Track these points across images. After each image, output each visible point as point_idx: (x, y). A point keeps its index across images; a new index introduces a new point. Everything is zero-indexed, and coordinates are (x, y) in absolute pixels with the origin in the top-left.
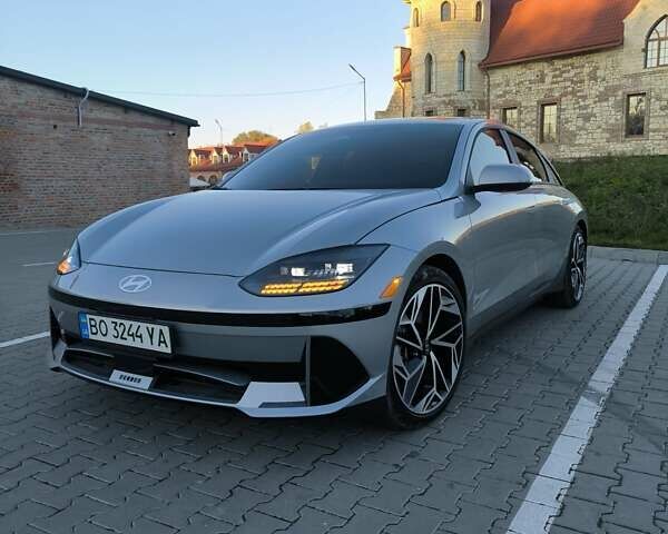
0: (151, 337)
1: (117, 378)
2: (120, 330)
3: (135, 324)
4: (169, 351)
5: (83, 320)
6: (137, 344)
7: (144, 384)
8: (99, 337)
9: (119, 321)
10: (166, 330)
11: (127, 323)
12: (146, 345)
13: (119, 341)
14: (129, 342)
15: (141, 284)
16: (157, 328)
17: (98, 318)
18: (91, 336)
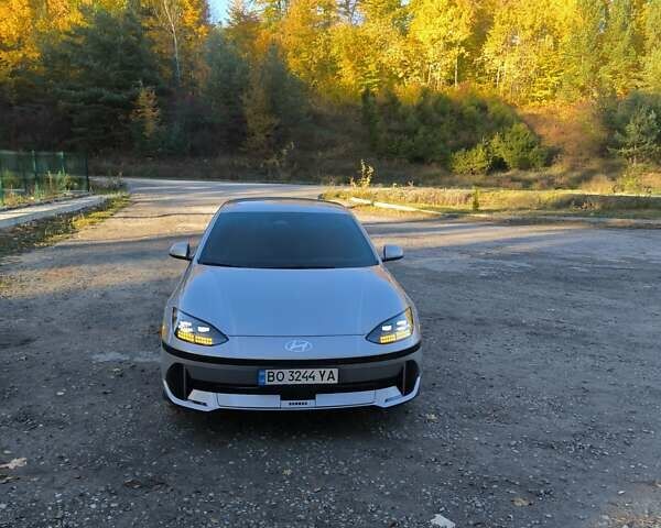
0: (322, 376)
1: (285, 405)
2: (296, 376)
3: (310, 371)
4: (336, 382)
5: (261, 374)
6: (310, 381)
7: (311, 404)
8: (276, 382)
9: (295, 370)
10: (335, 371)
11: (303, 371)
12: (318, 381)
13: (294, 382)
14: (304, 381)
15: (304, 346)
16: (328, 371)
17: (276, 371)
18: (267, 383)
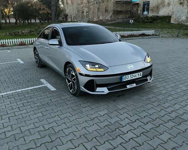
0: (138, 75)
1: (128, 87)
3: (135, 74)
6: (135, 78)
7: (134, 85)
8: (127, 80)
9: (132, 75)
10: (142, 73)
13: (131, 79)
15: (132, 66)
17: (127, 76)
18: (124, 80)
